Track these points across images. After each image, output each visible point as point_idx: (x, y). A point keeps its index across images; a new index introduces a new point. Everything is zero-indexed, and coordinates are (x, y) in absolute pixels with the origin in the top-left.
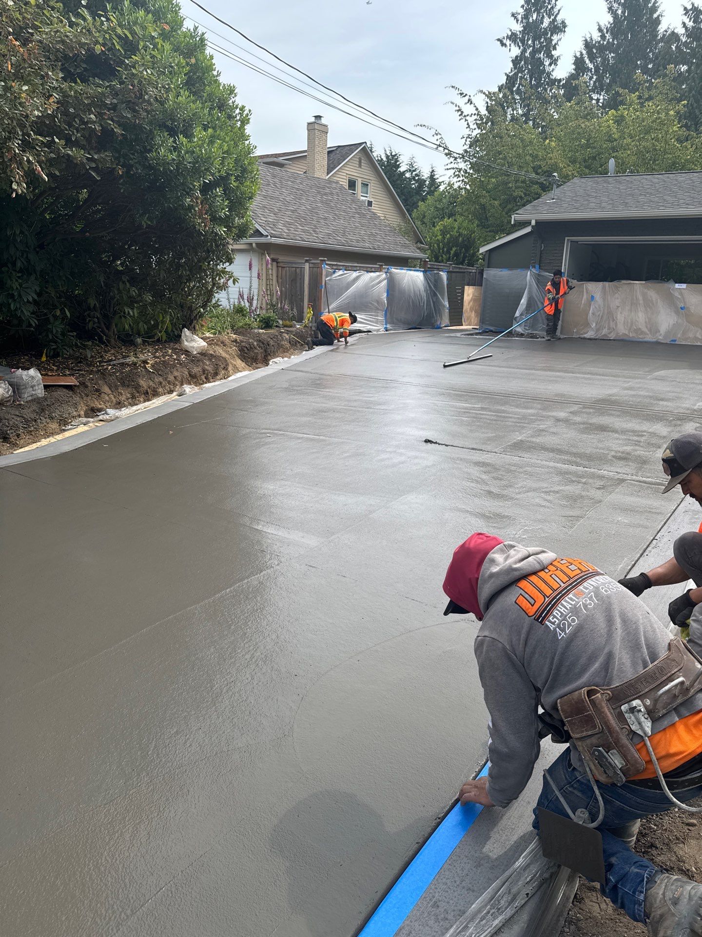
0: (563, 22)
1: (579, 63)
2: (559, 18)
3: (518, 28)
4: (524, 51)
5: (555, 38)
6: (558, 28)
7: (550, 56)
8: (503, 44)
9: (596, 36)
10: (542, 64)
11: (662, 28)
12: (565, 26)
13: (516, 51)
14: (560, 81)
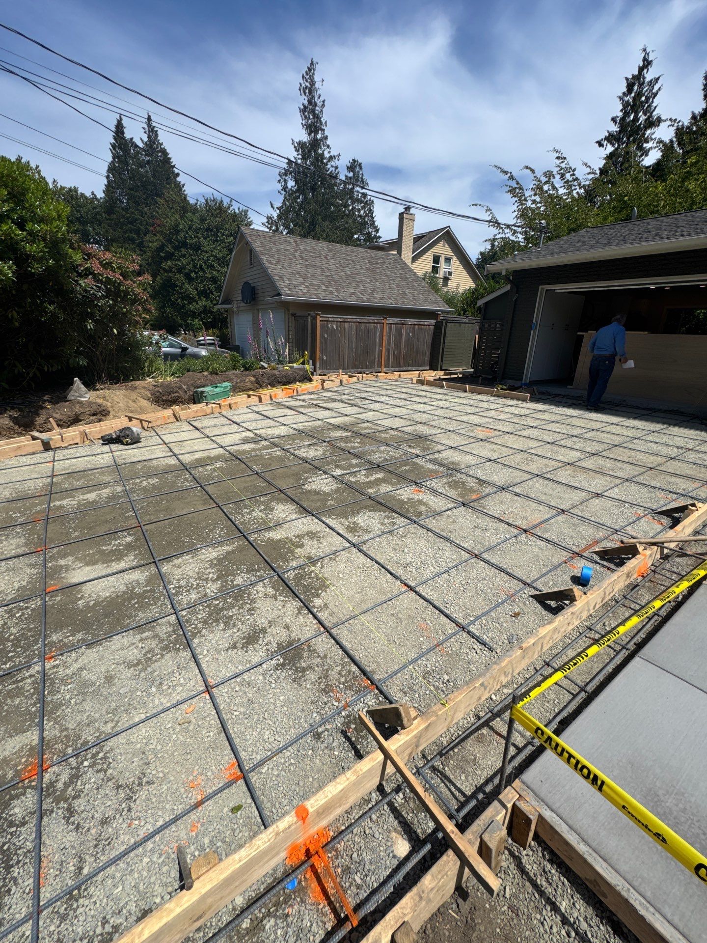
0: (659, 117)
2: (655, 114)
3: (616, 129)
4: (618, 148)
6: (653, 123)
8: (600, 145)
10: (633, 156)
12: (660, 121)
14: (648, 167)
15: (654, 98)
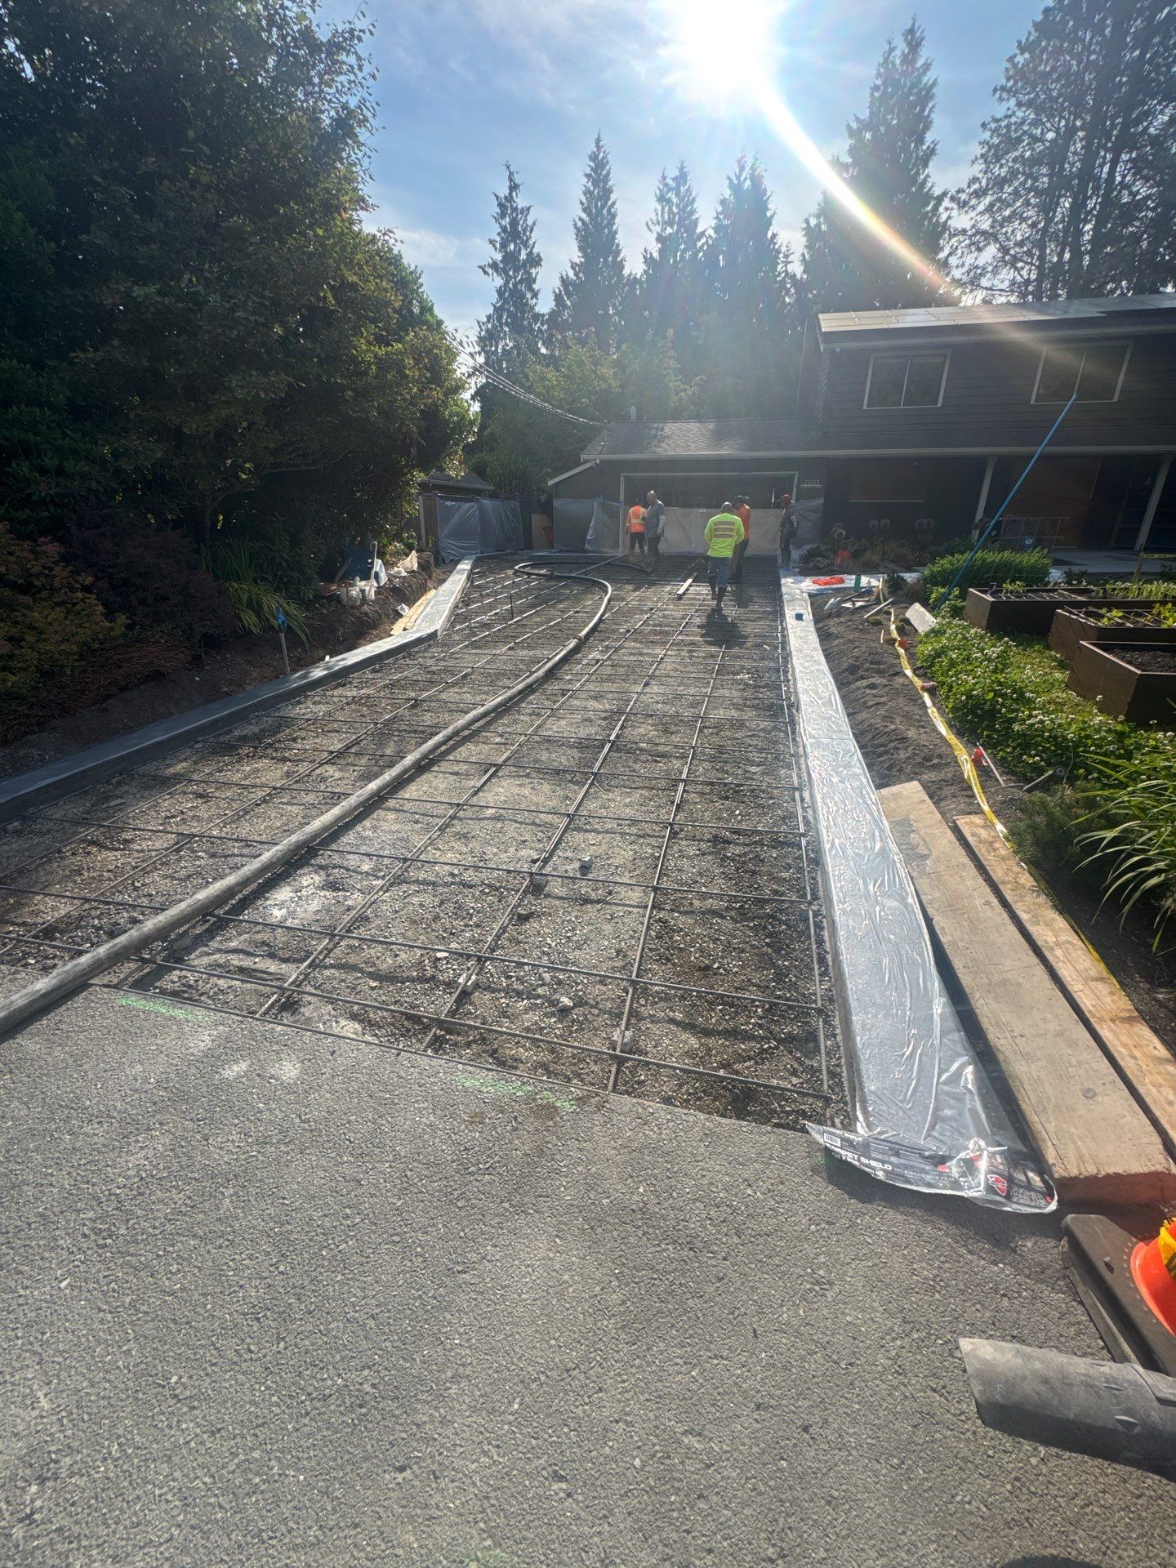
0: (538, 255)
1: (558, 298)
2: (535, 251)
3: (498, 257)
4: (507, 282)
5: (533, 271)
6: (535, 261)
7: (531, 289)
8: (486, 273)
9: (571, 274)
10: (524, 296)
11: (626, 272)
12: (541, 260)
13: (499, 281)
14: (543, 315)
15: (531, 232)
